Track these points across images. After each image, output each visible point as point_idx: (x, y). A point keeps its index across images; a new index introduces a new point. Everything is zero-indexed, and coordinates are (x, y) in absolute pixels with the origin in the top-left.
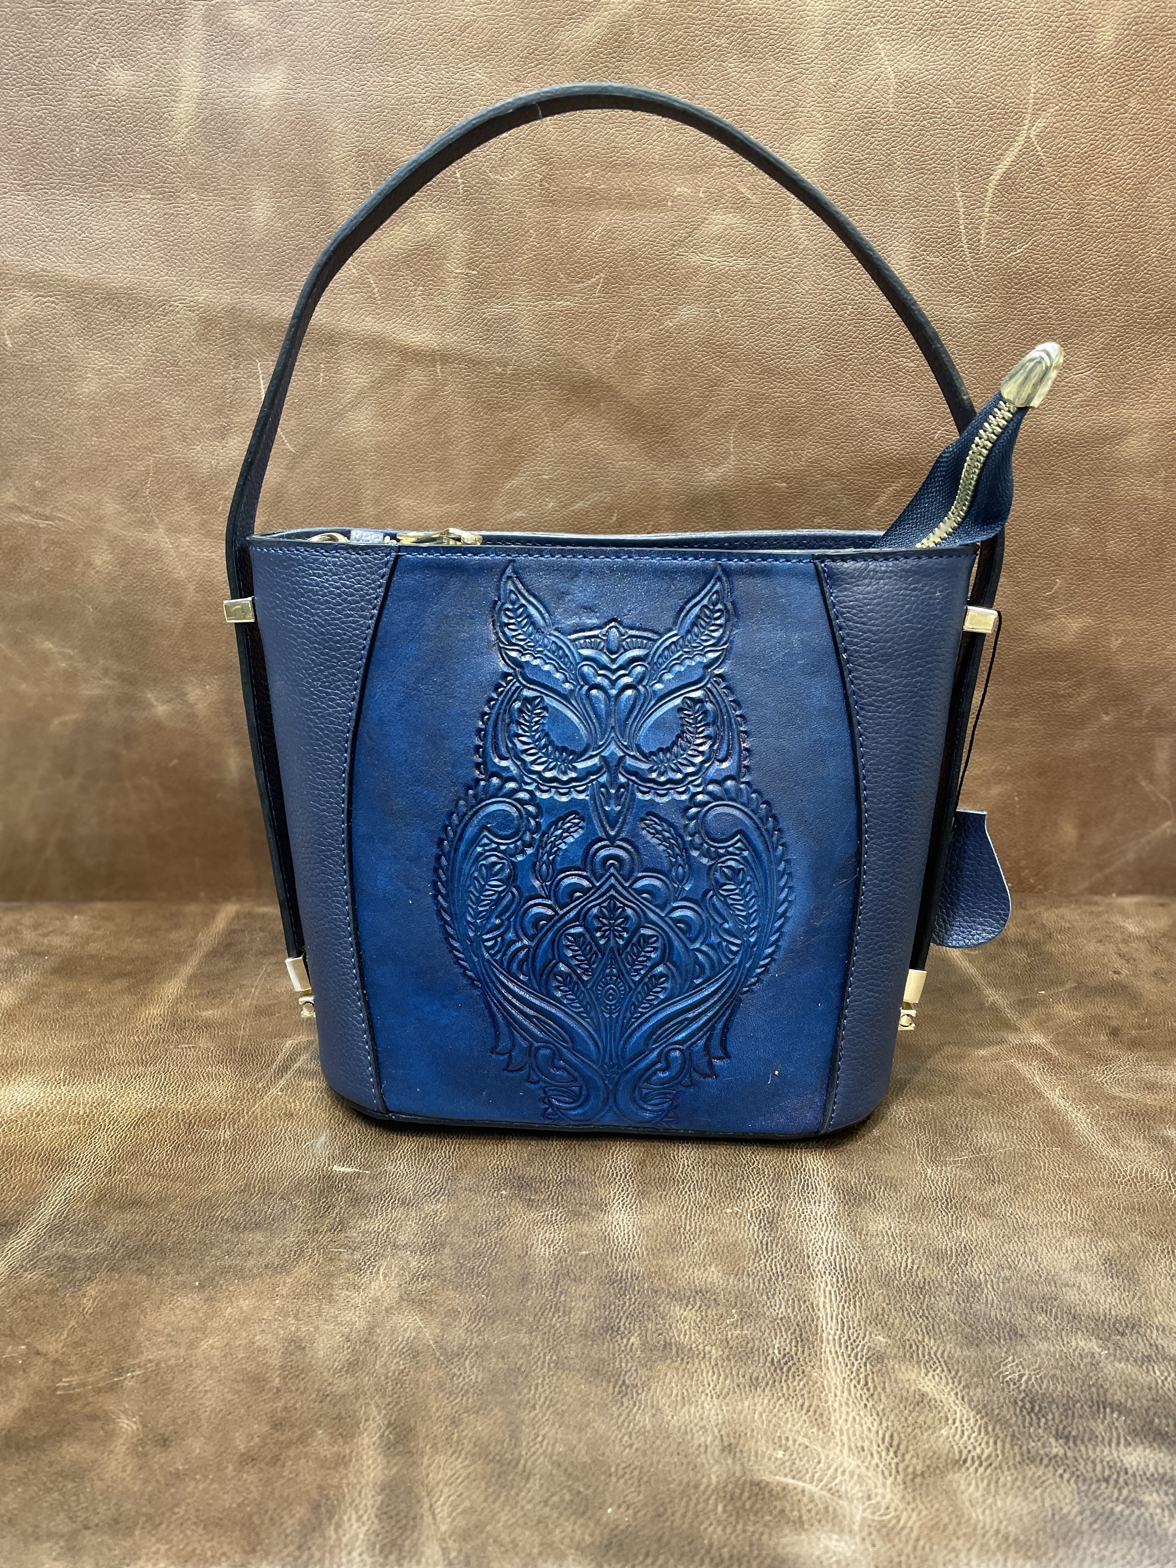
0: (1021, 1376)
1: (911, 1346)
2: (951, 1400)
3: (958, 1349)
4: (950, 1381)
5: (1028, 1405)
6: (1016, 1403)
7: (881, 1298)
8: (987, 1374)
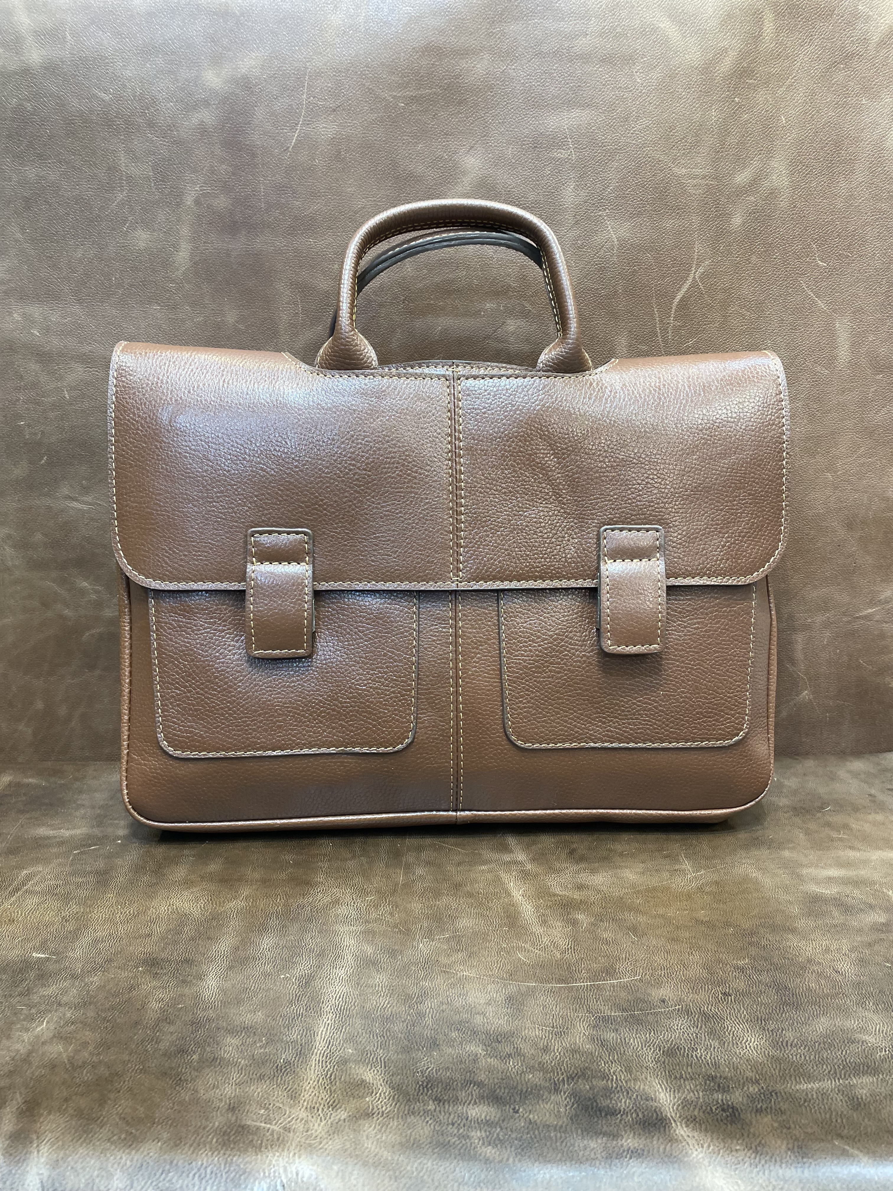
0: (427, 1069)
1: (367, 1054)
2: (379, 1083)
3: (396, 1054)
4: (383, 1072)
5: (425, 1084)
6: (418, 1083)
7: (360, 1026)
8: (407, 1068)
